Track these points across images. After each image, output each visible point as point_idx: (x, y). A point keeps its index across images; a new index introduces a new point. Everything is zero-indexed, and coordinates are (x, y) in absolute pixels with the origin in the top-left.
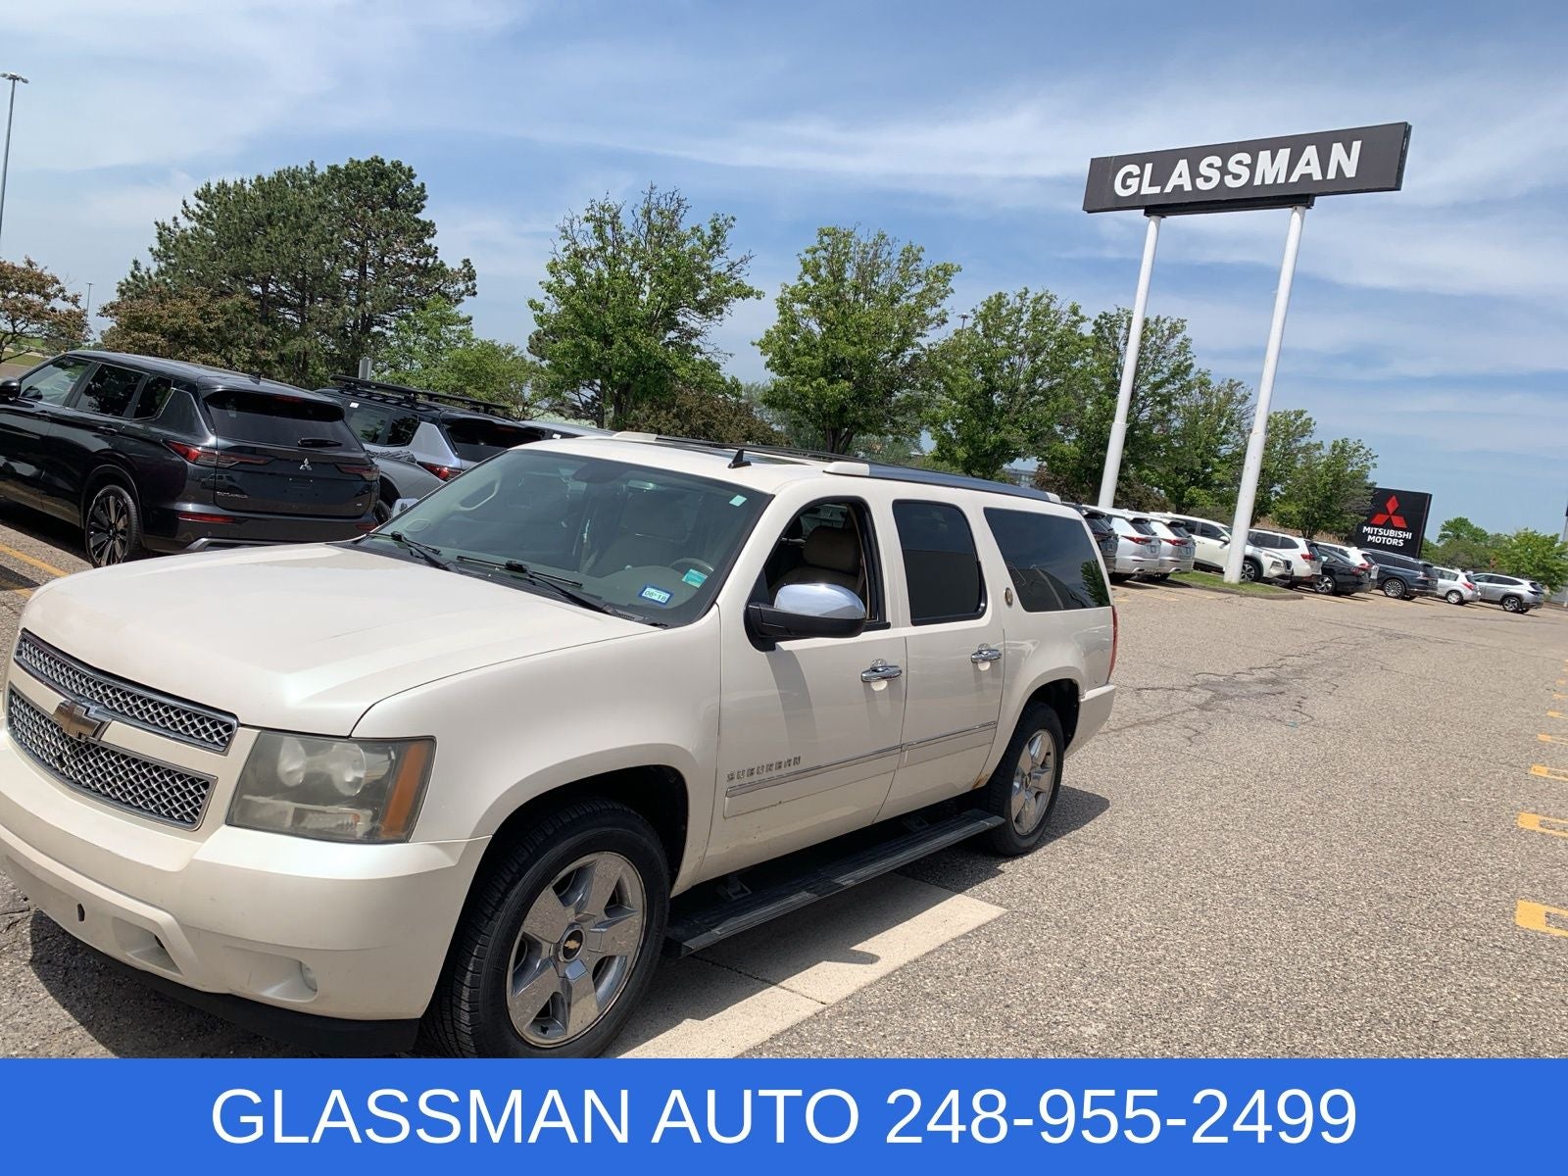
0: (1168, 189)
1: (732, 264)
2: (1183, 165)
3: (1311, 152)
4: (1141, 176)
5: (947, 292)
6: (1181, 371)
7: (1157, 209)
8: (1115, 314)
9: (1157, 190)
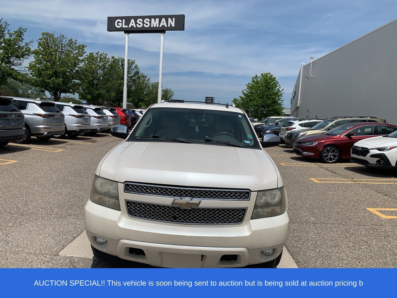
0: (130, 26)
1: (27, 43)
2: (133, 21)
3: (163, 20)
4: (122, 22)
5: (84, 53)
6: (137, 73)
7: (128, 31)
8: (118, 58)
9: (127, 26)
